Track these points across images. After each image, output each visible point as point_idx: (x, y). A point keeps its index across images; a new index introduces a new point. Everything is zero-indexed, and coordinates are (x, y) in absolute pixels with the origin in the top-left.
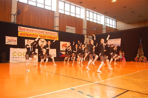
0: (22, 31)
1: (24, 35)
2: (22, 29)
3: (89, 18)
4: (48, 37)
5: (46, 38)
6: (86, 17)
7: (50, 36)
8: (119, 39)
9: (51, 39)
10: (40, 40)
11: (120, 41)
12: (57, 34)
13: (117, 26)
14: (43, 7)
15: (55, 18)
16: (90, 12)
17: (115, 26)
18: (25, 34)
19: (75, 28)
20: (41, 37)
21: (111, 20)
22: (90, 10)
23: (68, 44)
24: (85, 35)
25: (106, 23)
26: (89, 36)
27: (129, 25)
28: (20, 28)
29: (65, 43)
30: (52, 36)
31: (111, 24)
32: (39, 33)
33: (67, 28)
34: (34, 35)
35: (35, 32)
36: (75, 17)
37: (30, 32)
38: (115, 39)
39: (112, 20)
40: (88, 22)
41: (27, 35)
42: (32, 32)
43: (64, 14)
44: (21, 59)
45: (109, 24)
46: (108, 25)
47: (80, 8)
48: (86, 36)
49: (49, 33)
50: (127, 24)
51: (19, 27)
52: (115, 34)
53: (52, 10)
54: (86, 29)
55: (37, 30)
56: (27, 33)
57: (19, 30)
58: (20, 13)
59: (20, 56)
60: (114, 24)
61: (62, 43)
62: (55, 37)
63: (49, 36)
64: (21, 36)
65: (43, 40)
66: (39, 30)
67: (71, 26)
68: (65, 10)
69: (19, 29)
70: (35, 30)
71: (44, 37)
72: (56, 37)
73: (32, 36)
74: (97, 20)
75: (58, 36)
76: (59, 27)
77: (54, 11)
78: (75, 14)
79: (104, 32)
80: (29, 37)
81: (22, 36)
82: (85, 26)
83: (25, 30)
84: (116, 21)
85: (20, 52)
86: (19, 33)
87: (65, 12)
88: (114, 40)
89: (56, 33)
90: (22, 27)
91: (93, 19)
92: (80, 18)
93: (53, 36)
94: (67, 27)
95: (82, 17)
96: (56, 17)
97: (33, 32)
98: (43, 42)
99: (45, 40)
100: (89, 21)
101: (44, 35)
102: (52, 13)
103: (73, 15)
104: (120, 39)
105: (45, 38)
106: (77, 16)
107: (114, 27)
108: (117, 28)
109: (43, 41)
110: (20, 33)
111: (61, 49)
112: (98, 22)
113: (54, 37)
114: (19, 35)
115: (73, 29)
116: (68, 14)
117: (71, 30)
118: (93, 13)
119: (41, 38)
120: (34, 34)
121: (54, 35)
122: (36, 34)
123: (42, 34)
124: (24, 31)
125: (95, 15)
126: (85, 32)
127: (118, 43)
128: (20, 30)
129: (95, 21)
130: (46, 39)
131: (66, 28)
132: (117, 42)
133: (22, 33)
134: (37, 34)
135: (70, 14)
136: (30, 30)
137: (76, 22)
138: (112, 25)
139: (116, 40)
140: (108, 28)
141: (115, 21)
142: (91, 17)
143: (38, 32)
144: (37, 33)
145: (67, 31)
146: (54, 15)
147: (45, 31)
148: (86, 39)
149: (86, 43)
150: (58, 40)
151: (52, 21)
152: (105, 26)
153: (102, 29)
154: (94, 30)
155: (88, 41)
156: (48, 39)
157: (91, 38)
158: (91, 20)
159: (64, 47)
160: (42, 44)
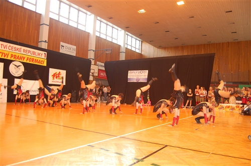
3: (100, 32)
4: (27, 60)
6: (94, 31)
7: (32, 58)
8: (145, 71)
9: (32, 63)
10: (13, 63)
11: (147, 75)
12: (44, 55)
13: (143, 49)
14: (21, 5)
15: (41, 26)
16: (102, 23)
17: (139, 49)
19: (75, 47)
20: (15, 58)
21: (134, 40)
22: (103, 20)
23: (63, 73)
24: (92, 60)
25: (127, 44)
26: (98, 63)
27: (160, 50)
29: (57, 71)
30: (35, 58)
31: (133, 45)
32: (11, 51)
33: (62, 46)
34: (1, 54)
35: (3, 49)
36: (77, 28)
38: (140, 71)
39: (136, 39)
40: (98, 39)
43: (58, 21)
45: (131, 46)
46: (129, 47)
47: (86, 14)
48: (93, 62)
49: (29, 52)
50: (158, 48)
52: (138, 62)
53: (37, 12)
55: (9, 44)
60: (137, 47)
61: (52, 71)
62: (41, 60)
63: (30, 57)
65: (18, 63)
66: (12, 45)
67: (68, 44)
68: (61, 14)
70: (5, 44)
71: (21, 58)
72: (43, 60)
74: (112, 37)
75: (47, 59)
76: (49, 42)
77: (41, 14)
78: (77, 23)
79: (123, 57)
82: (92, 46)
84: (142, 42)
87: (60, 17)
88: (138, 71)
89: (43, 52)
91: (106, 35)
92: (85, 31)
93: (37, 59)
94: (62, 43)
95: (89, 29)
96: (44, 25)
98: (18, 67)
99: (21, 64)
100: (100, 37)
101: (20, 55)
102: (36, 17)
103: (73, 24)
104: (147, 71)
105: (22, 61)
106: (81, 27)
107: (137, 51)
108: (142, 53)
109: (18, 65)
111: (50, 82)
112: (114, 41)
113: (39, 59)
115: (72, 49)
116: (65, 21)
117: (68, 49)
119: (14, 60)
120: (2, 51)
121: (39, 57)
122: (6, 52)
123: (17, 52)
125: (110, 28)
126: (91, 55)
127: (144, 77)
129: (109, 39)
130: (24, 61)
131: (61, 47)
132: (143, 74)
134: (7, 53)
137: (79, 38)
138: (135, 48)
139: (142, 72)
140: (129, 52)
141: (140, 41)
142: (103, 30)
143: (10, 48)
144: (8, 50)
145: (61, 51)
146: (39, 21)
147: (23, 48)
148: (92, 67)
149: (92, 73)
150: (46, 65)
151: (36, 31)
152: (125, 49)
153: (119, 53)
154: (107, 54)
155: (96, 71)
156: (28, 62)
157: (101, 66)
158: (103, 37)
159: (56, 78)
160: (16, 70)
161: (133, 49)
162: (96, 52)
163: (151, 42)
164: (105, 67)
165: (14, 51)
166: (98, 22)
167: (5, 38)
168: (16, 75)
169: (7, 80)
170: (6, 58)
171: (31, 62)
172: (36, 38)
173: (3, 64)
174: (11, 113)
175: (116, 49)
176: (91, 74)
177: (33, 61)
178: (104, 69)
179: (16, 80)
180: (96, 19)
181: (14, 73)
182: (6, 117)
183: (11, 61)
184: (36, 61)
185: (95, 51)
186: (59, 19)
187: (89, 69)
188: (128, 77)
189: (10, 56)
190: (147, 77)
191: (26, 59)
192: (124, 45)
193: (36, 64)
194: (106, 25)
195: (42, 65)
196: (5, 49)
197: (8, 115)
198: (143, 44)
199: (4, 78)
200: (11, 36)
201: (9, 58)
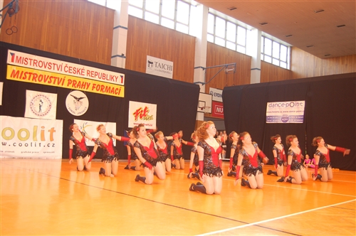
0: (20, 65)
1: (23, 76)
2: (19, 60)
3: (214, 35)
4: (93, 87)
5: (90, 90)
6: (205, 33)
7: (101, 84)
8: (300, 102)
9: (102, 93)
10: (71, 93)
11: (303, 109)
12: (120, 79)
13: (293, 62)
15: (114, 30)
16: (217, 18)
17: (286, 62)
18: (28, 75)
19: (171, 64)
20: (74, 85)
21: (276, 45)
22: (218, 13)
23: (152, 109)
24: (200, 85)
25: (263, 54)
26: (211, 89)
27: (328, 61)
28: (13, 54)
29: (142, 105)
30: (105, 85)
31: (276, 55)
32: (68, 73)
33: (150, 62)
34: (53, 80)
35: (56, 71)
36: (174, 31)
37: (43, 68)
38: (289, 102)
39: (281, 44)
40: (212, 48)
41: (34, 78)
42: (47, 69)
43: (143, 20)
44: (12, 148)
45: (272, 57)
46: (268, 60)
47: (190, 4)
48: (202, 89)
49: (97, 74)
50: (322, 58)
51: (10, 51)
52: (285, 87)
53: (108, 6)
54: (204, 69)
55: (65, 63)
56: (34, 72)
57: (9, 61)
58: (17, 10)
59: (8, 139)
60: (283, 58)
61: (134, 106)
62: (116, 87)
63: (97, 83)
64: (15, 79)
65: (79, 94)
66: (70, 64)
67: (160, 58)
68: (146, 8)
69: (9, 57)
70: (59, 62)
71: (83, 85)
72: (119, 87)
73: (49, 80)
74: (236, 43)
75: (125, 86)
76: (127, 57)
77: (114, 11)
78: (175, 21)
79: (256, 78)
80: (38, 82)
81: (18, 80)
82: (201, 60)
83: (29, 61)
84: (291, 48)
85: (9, 129)
86: (10, 70)
87: (146, 13)
88: (285, 103)
89: (118, 75)
90: (18, 54)
91: (225, 39)
92: (188, 35)
93: (109, 85)
94: (149, 58)
95: (195, 31)
96: (120, 28)
97: (52, 70)
98: (79, 99)
99: (84, 95)
100: (214, 44)
101: (82, 80)
102: (106, 15)
103: (168, 24)
104: (303, 102)
105: (85, 90)
106: (181, 29)
107: (284, 66)
108: (293, 69)
109: (78, 97)
110: (14, 71)
111: (131, 124)
112: (241, 50)
113: (112, 86)
114: (8, 77)
115: (166, 67)
116: (155, 20)
117: (160, 68)
118: (227, 21)
119: (74, 88)
120: (54, 75)
121: (112, 82)
122: (60, 77)
123: (78, 75)
124: (23, 65)
125: (231, 27)
126: (199, 77)
127: (298, 114)
128: (13, 61)
129: (231, 46)
130: (88, 91)
131: (148, 63)
132: (293, 109)
133: (18, 72)
134: (62, 77)
135: (160, 21)
136: (43, 63)
137: (178, 47)
138: (279, 59)
139: (292, 105)
140: (267, 68)
141: (287, 47)
142: (220, 31)
143: (67, 69)
144: (63, 72)
145: (150, 70)
146: (112, 22)
147: (87, 68)
148: (202, 97)
149: (202, 109)
150: (123, 96)
151: (107, 40)
152: (260, 62)
153: (249, 70)
154: (227, 73)
155: (209, 104)
156: (95, 91)
157: (217, 94)
158: (220, 42)
159: (141, 117)
160: (77, 105)
161: (276, 63)
162: (208, 71)
163: (309, 48)
164: (223, 96)
165: (72, 74)
166: (211, 17)
167: (59, 53)
168: (76, 114)
169: (62, 121)
170: (60, 86)
171: (99, 92)
172: (106, 51)
173: (56, 95)
174: (69, 176)
175: (243, 63)
176: (199, 109)
177: (102, 89)
178: (220, 100)
179: (76, 121)
180: (206, 13)
181: (74, 110)
182: (61, 182)
183: (69, 91)
184: (108, 89)
185: (206, 69)
186: (144, 16)
187: (196, 101)
188: (267, 114)
189: (66, 82)
190: (302, 114)
191: (91, 86)
192: (259, 56)
193: (108, 94)
194: (224, 21)
195: (117, 95)
196: (59, 72)
197: (64, 179)
198: (295, 53)
199: (57, 118)
200: (69, 50)
201: (65, 86)
